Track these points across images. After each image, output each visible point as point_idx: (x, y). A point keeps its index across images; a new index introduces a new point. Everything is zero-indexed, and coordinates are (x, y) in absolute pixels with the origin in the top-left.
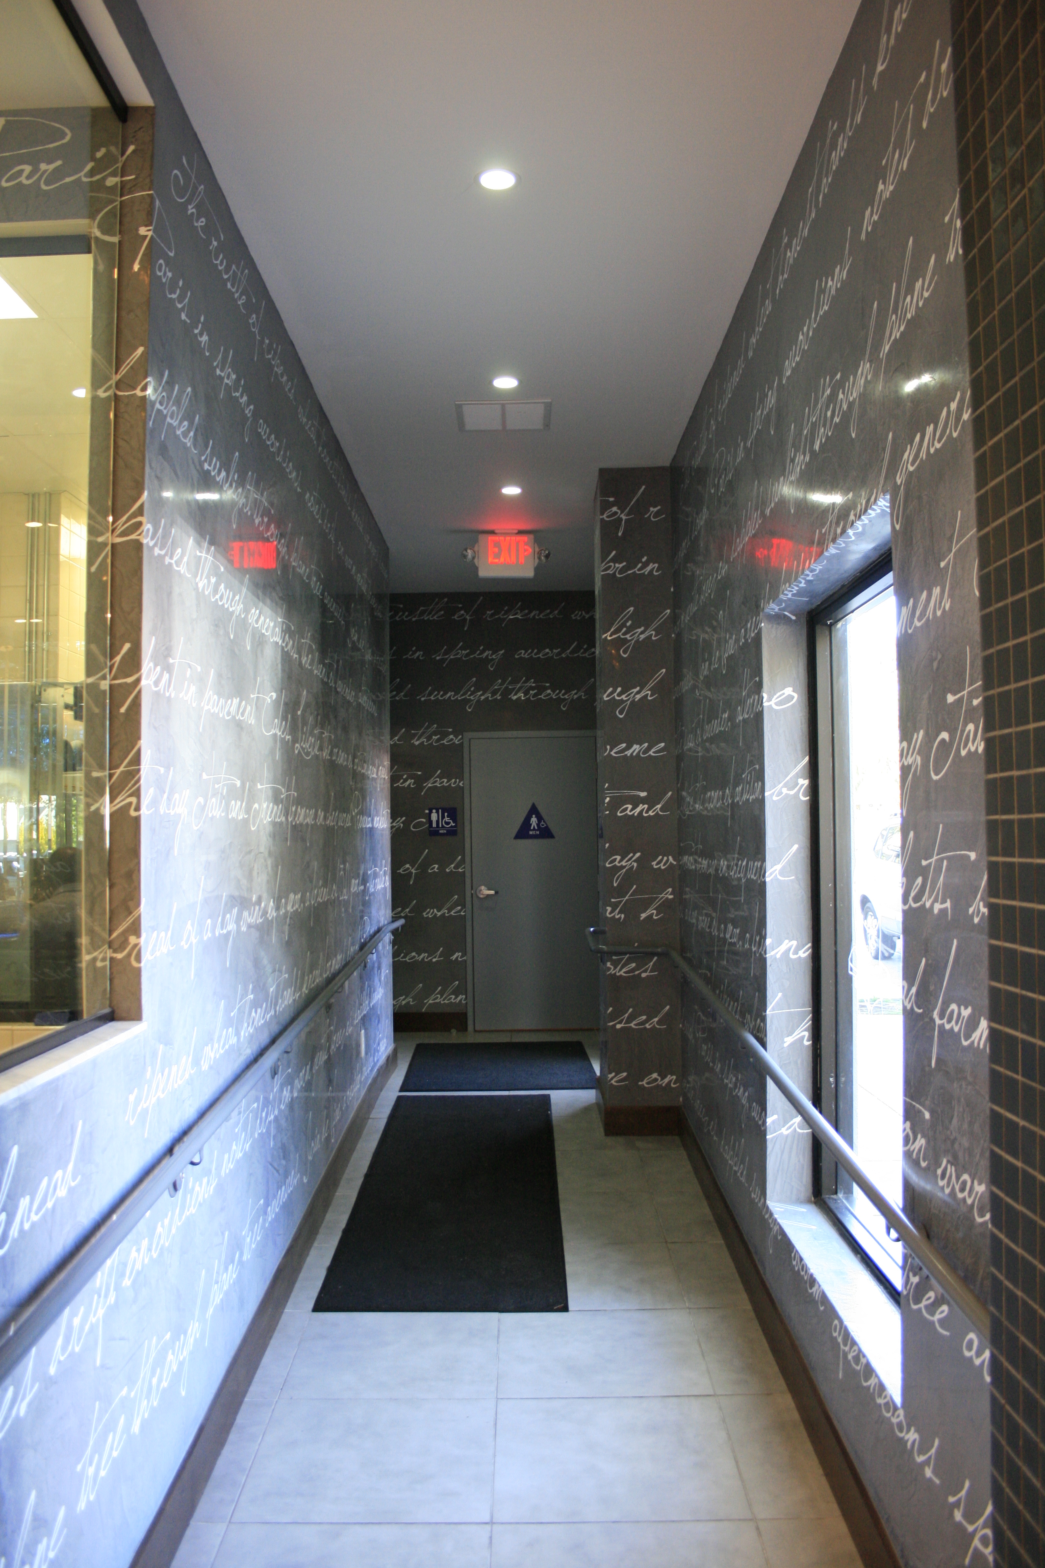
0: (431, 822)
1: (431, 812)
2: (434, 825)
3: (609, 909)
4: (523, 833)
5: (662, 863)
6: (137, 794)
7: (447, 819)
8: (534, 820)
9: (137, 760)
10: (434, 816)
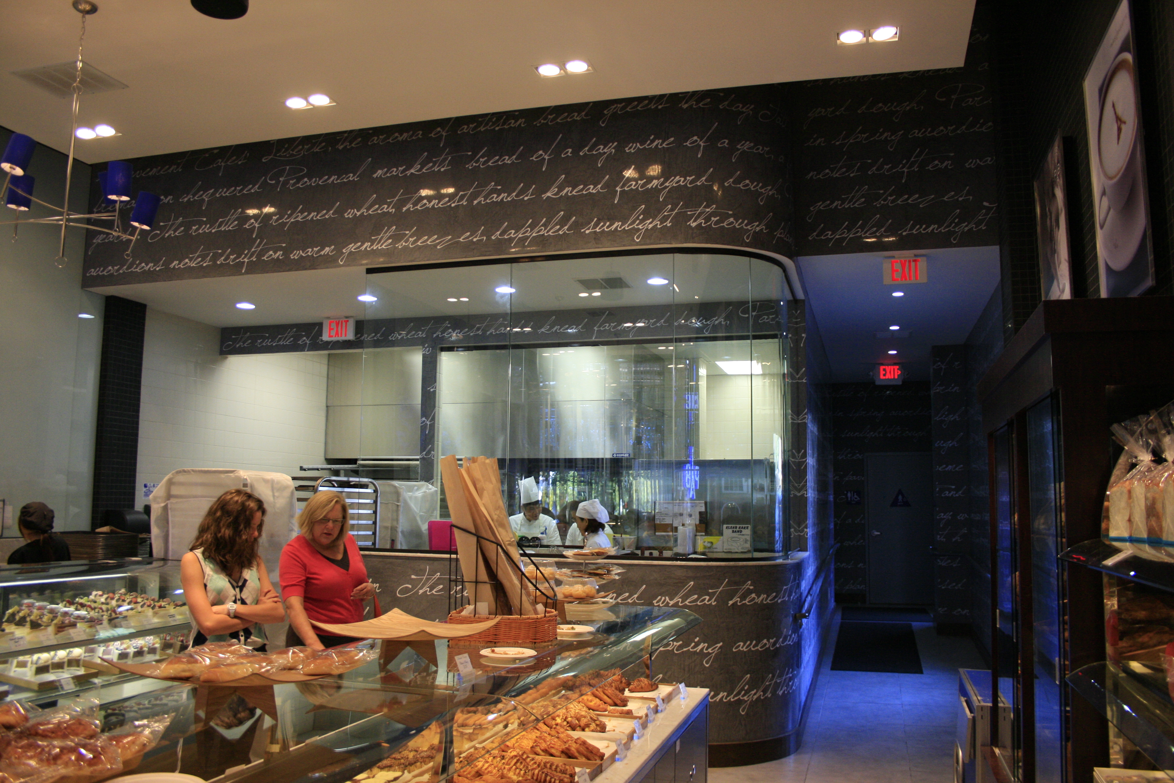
0: (847, 498)
1: (847, 493)
2: (849, 499)
3: (939, 536)
4: (895, 504)
5: (961, 517)
6: (806, 490)
7: (856, 496)
8: (900, 497)
9: (806, 482)
10: (849, 494)
